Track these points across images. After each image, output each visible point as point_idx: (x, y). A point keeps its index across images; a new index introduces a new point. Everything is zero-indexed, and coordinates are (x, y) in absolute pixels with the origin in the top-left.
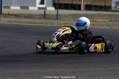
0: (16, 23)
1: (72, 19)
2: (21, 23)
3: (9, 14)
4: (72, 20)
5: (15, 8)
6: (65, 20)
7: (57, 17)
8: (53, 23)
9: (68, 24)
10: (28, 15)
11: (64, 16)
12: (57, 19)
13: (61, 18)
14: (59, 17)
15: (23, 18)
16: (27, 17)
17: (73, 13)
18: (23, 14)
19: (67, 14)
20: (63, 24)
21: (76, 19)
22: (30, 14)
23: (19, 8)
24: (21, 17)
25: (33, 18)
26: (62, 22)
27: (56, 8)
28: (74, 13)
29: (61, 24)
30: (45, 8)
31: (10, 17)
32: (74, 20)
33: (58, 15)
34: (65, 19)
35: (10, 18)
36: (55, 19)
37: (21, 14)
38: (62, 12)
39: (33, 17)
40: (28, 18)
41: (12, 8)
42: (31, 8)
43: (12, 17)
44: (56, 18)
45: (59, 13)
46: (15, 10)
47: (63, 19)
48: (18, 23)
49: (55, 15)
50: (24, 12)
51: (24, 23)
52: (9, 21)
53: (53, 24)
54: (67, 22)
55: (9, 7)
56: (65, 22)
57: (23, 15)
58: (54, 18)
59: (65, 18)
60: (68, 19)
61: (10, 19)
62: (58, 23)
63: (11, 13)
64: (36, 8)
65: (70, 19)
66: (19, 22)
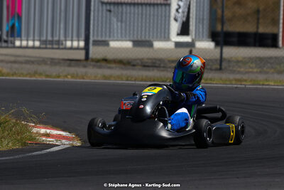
0: (122, 80)
1: (255, 70)
2: (135, 80)
3: (105, 60)
4: (257, 72)
5: (121, 45)
6: (239, 72)
7: (221, 65)
8: (211, 79)
9: (246, 81)
10: (150, 61)
11: (238, 62)
12: (221, 69)
13: (231, 68)
14: (224, 64)
15: (140, 69)
16: (148, 66)
17: (258, 56)
18: (138, 59)
19: (245, 58)
20: (234, 82)
21: (265, 69)
22: (155, 59)
23: (129, 44)
24: (134, 65)
25: (164, 67)
26: (231, 77)
27: (217, 44)
28: (262, 56)
29: (230, 81)
30: (191, 45)
31: (109, 65)
32: (260, 72)
33: (221, 59)
34: (239, 69)
35: (110, 68)
36: (216, 70)
37: (135, 60)
38: (231, 52)
39: (162, 65)
40: (151, 68)
41: (113, 44)
42: (158, 45)
43: (113, 65)
44: (218, 67)
45: (224, 56)
46: (120, 48)
47: (235, 69)
48: (127, 80)
49: (216, 60)
50: (143, 53)
51: (142, 80)
52: (105, 77)
53: (210, 82)
54: (245, 77)
55: (106, 43)
56: (238, 76)
57: (138, 61)
58: (214, 67)
59: (240, 67)
60: (247, 70)
61: (107, 72)
62: (221, 79)
63: (110, 57)
64: (170, 45)
65: (250, 70)
66: (129, 79)
